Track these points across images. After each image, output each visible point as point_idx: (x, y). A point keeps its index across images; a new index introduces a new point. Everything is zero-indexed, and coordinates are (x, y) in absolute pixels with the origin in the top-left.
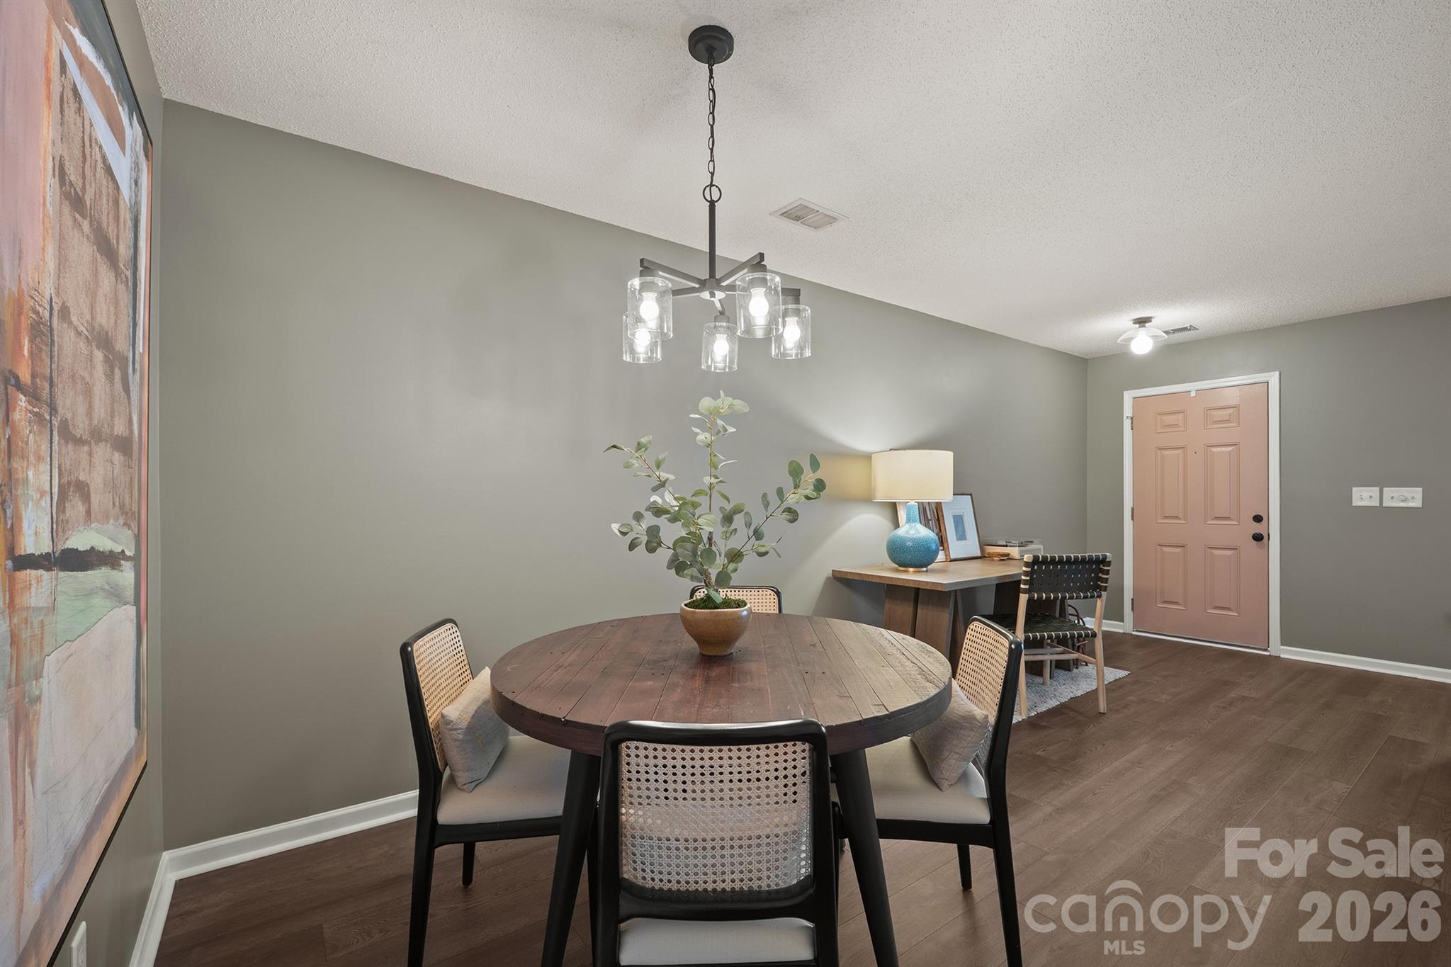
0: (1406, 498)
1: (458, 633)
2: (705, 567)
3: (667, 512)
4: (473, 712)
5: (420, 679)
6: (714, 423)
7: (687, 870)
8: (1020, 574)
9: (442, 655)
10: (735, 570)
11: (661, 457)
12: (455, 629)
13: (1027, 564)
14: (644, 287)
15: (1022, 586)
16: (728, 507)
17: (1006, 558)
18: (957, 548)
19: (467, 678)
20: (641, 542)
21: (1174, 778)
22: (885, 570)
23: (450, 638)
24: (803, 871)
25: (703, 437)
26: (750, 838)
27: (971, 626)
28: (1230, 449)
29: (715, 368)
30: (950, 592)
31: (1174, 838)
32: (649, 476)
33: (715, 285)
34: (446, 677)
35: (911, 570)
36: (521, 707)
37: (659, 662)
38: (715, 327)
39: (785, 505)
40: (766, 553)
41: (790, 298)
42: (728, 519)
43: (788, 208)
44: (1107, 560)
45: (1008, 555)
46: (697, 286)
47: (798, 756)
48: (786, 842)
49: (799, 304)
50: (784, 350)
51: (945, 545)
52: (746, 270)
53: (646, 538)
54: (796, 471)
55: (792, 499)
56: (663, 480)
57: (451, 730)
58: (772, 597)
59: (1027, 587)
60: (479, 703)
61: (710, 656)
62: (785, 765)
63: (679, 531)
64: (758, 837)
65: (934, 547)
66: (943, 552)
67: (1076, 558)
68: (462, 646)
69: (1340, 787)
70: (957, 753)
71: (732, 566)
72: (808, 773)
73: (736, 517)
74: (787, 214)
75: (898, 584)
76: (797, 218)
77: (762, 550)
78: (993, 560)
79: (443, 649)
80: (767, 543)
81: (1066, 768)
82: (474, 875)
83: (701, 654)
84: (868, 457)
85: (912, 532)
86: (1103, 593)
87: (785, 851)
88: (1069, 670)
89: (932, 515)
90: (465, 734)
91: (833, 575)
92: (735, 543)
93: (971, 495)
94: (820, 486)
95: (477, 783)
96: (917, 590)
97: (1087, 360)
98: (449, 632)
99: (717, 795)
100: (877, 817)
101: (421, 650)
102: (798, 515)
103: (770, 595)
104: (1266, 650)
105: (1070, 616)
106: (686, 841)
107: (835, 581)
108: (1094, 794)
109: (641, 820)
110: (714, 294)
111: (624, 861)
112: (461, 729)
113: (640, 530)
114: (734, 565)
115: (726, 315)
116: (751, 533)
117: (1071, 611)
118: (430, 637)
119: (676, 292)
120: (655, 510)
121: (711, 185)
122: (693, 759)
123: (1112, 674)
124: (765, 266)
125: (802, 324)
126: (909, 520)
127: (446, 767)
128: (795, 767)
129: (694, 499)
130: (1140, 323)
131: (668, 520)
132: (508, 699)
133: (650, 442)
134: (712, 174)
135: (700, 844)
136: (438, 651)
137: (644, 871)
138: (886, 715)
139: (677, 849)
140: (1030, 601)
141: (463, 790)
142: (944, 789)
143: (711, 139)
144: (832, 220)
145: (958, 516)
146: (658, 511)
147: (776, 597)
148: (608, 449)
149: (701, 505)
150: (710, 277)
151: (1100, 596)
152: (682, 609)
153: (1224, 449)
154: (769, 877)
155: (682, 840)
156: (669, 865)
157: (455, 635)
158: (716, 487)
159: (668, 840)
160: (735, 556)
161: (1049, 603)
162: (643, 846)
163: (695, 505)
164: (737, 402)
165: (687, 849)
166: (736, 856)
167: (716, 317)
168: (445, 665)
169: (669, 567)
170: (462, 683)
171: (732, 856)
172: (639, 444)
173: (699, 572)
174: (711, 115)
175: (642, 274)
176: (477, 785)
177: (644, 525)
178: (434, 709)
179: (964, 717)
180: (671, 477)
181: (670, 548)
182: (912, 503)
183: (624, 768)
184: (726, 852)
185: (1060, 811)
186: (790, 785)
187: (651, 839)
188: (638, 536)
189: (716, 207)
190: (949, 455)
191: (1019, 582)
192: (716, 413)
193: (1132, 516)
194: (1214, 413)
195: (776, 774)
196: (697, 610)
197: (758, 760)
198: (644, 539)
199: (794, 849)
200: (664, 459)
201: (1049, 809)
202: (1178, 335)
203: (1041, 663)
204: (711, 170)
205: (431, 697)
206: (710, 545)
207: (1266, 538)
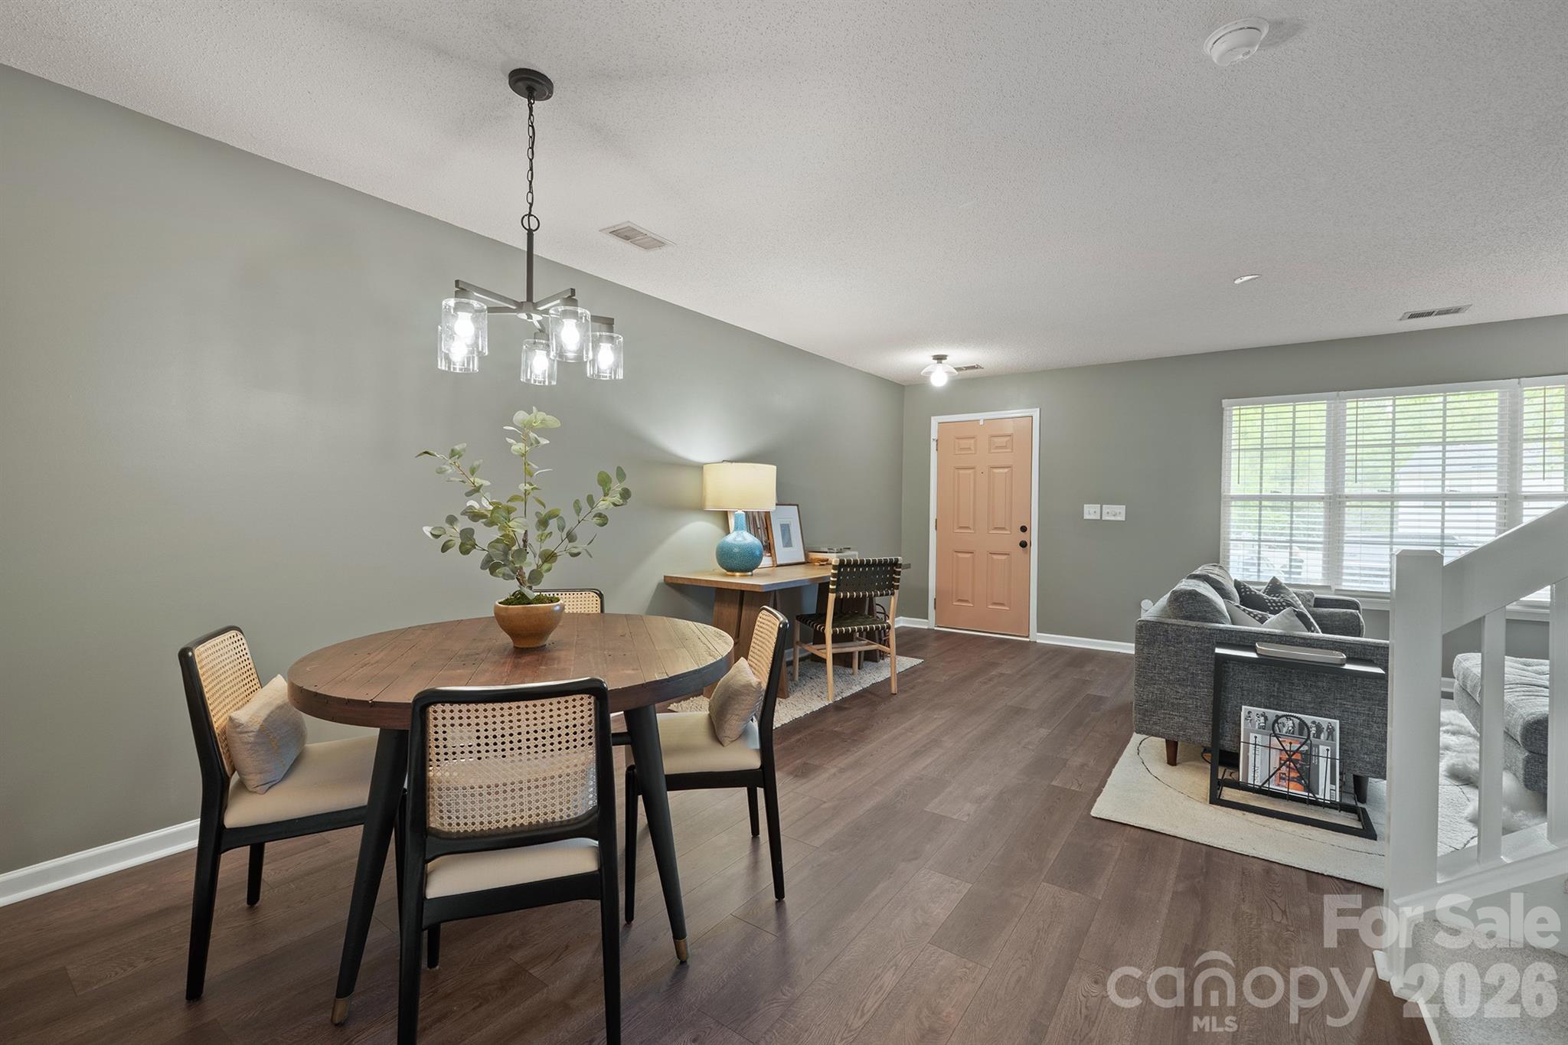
0: (1116, 513)
1: (244, 641)
2: (516, 566)
3: (483, 516)
4: (266, 716)
5: (204, 684)
6: (527, 435)
7: (489, 812)
8: (829, 577)
9: (226, 662)
10: (549, 570)
11: (476, 463)
12: (240, 636)
13: (835, 567)
14: (458, 307)
15: (831, 587)
16: (544, 512)
17: (825, 562)
18: (783, 554)
19: (255, 687)
20: (455, 544)
21: (933, 737)
22: (715, 575)
23: (232, 646)
24: (591, 802)
25: (518, 447)
26: (545, 779)
27: (760, 615)
28: (1006, 470)
29: (535, 381)
30: (770, 591)
31: (921, 779)
32: (462, 481)
33: (532, 308)
34: (231, 685)
35: (738, 574)
36: (326, 696)
37: (472, 655)
38: (535, 343)
39: (595, 511)
40: (579, 554)
41: (604, 327)
42: (543, 523)
43: (617, 228)
44: (899, 563)
45: (827, 560)
46: (514, 308)
47: (583, 708)
48: (575, 780)
49: (612, 332)
50: (598, 372)
51: (773, 552)
52: (558, 301)
53: (460, 541)
54: (604, 482)
55: (603, 505)
56: (477, 485)
57: (241, 733)
58: (595, 599)
59: (835, 587)
60: (272, 708)
61: (523, 649)
62: (574, 716)
63: (495, 533)
64: (553, 777)
65: (758, 553)
66: (770, 558)
67: (874, 561)
68: (249, 654)
69: (1044, 732)
70: (737, 715)
71: (546, 566)
72: (593, 722)
73: (551, 521)
74: (616, 233)
75: (723, 587)
76: (627, 238)
77: (575, 551)
78: (815, 565)
79: (226, 656)
80: (580, 545)
81: (855, 738)
82: (261, 894)
83: (514, 647)
84: (700, 467)
85: (740, 539)
86: (895, 591)
87: (575, 787)
88: (876, 661)
89: (759, 523)
90: (257, 736)
91: (665, 580)
92: (549, 545)
93: (797, 505)
94: (626, 494)
95: (271, 785)
96: (742, 592)
97: (903, 386)
98: (233, 640)
99: (516, 745)
100: (665, 773)
101: (203, 655)
102: (607, 519)
103: (593, 598)
104: (1027, 637)
105: (878, 614)
106: (489, 787)
107: (667, 586)
108: (872, 755)
109: (447, 774)
110: (531, 316)
111: (431, 813)
112: (252, 731)
113: (454, 533)
114: (549, 565)
115: (542, 334)
116: (564, 536)
117: (878, 609)
118: (212, 644)
119: (491, 310)
120: (472, 514)
121: (530, 215)
122: (494, 716)
123: (906, 663)
124: (576, 300)
125: (615, 350)
126: (736, 528)
127: (234, 772)
128: (582, 717)
129: (510, 504)
130: (938, 359)
131: (485, 525)
132: (311, 692)
133: (464, 450)
134: (531, 205)
135: (501, 789)
136: (221, 659)
137: (450, 818)
138: (666, 679)
139: (481, 795)
140: (837, 600)
141: (255, 792)
142: (725, 745)
143: (530, 172)
144: (660, 244)
145: (785, 525)
146: (475, 516)
147: (598, 598)
148: (419, 455)
149: (516, 509)
150: (527, 301)
151: (893, 594)
152: (496, 607)
153: (1001, 470)
154: (561, 810)
155: (485, 787)
156: (473, 810)
157: (241, 642)
158: (532, 494)
159: (472, 788)
160: (549, 557)
161: (860, 601)
162: (448, 796)
163: (509, 511)
164: (549, 418)
165: (489, 794)
166: (533, 795)
167: (535, 334)
168: (230, 672)
169: (483, 567)
170: (248, 692)
171: (529, 795)
172: (453, 451)
173: (512, 571)
174: (530, 150)
175: (457, 294)
176: (272, 786)
177: (458, 528)
178: (220, 714)
179: (744, 686)
180: (486, 483)
181: (484, 550)
182: (740, 512)
183: (432, 730)
184: (525, 793)
185: (842, 771)
186: (579, 732)
187: (456, 789)
188: (451, 538)
189: (534, 236)
190: (771, 470)
191: (828, 584)
192: (529, 426)
193: (936, 526)
194: (996, 439)
195: (567, 724)
196: (510, 606)
197: (551, 713)
198: (458, 541)
199: (583, 785)
200: (479, 466)
201: (833, 770)
202: (969, 372)
203: (850, 655)
204: (530, 201)
205: (216, 703)
206: (525, 546)
207: (1029, 545)
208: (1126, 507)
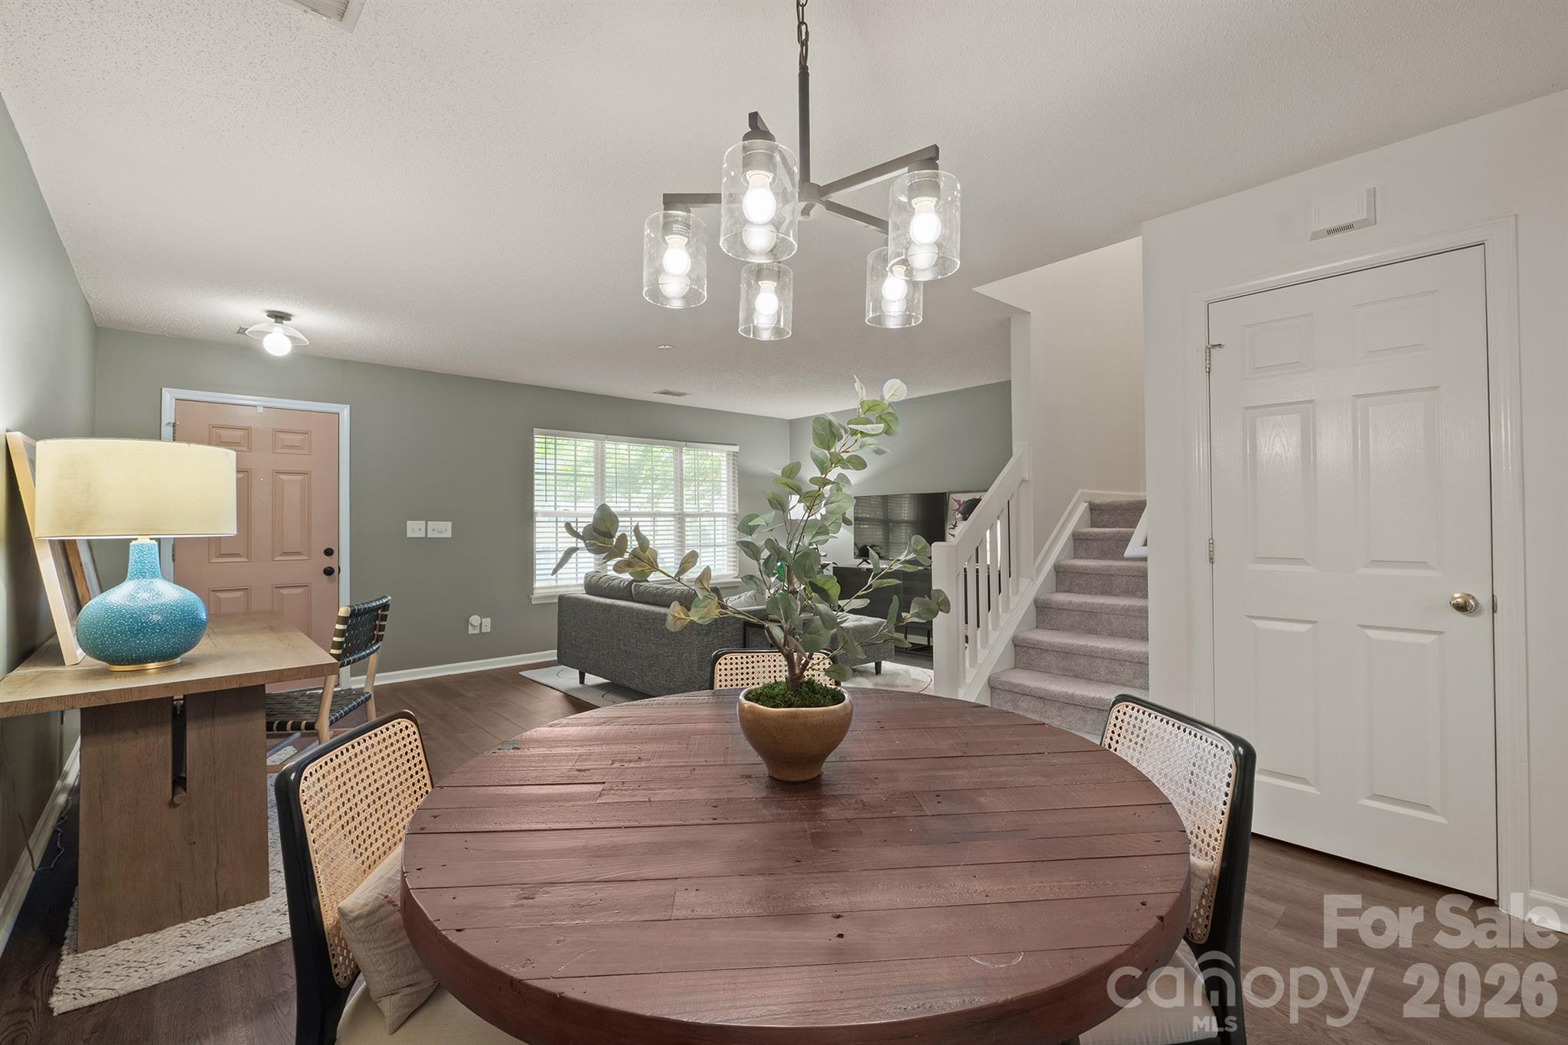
0: (442, 529)
28: (301, 477)
97: (99, 330)
130: (275, 317)
153: (294, 477)
194: (284, 436)
207: (336, 571)
208: (453, 524)
